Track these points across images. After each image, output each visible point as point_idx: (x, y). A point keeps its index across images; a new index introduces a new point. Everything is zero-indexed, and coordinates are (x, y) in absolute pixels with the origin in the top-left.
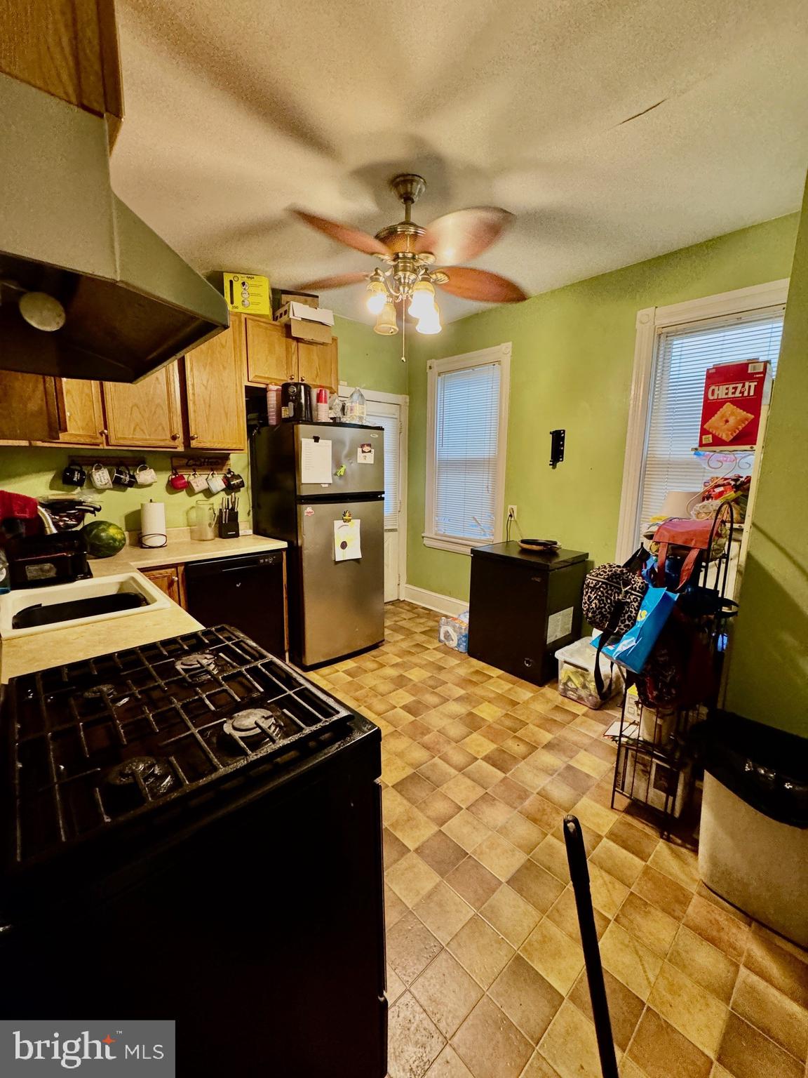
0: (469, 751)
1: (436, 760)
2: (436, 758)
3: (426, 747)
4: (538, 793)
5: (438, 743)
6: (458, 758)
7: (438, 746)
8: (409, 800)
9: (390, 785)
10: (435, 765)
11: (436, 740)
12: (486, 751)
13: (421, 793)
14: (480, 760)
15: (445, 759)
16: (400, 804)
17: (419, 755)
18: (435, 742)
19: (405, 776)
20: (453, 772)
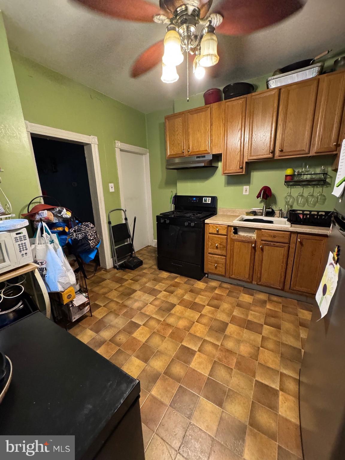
0: (147, 328)
1: (162, 320)
2: (163, 320)
3: (169, 325)
4: (119, 315)
5: (164, 329)
6: (153, 323)
7: (163, 327)
8: (169, 302)
9: (177, 305)
10: (162, 317)
11: (165, 331)
12: (138, 331)
13: (164, 305)
14: (142, 324)
15: (158, 321)
16: (171, 300)
17: (171, 320)
18: (166, 330)
19: (173, 309)
20: (154, 316)
